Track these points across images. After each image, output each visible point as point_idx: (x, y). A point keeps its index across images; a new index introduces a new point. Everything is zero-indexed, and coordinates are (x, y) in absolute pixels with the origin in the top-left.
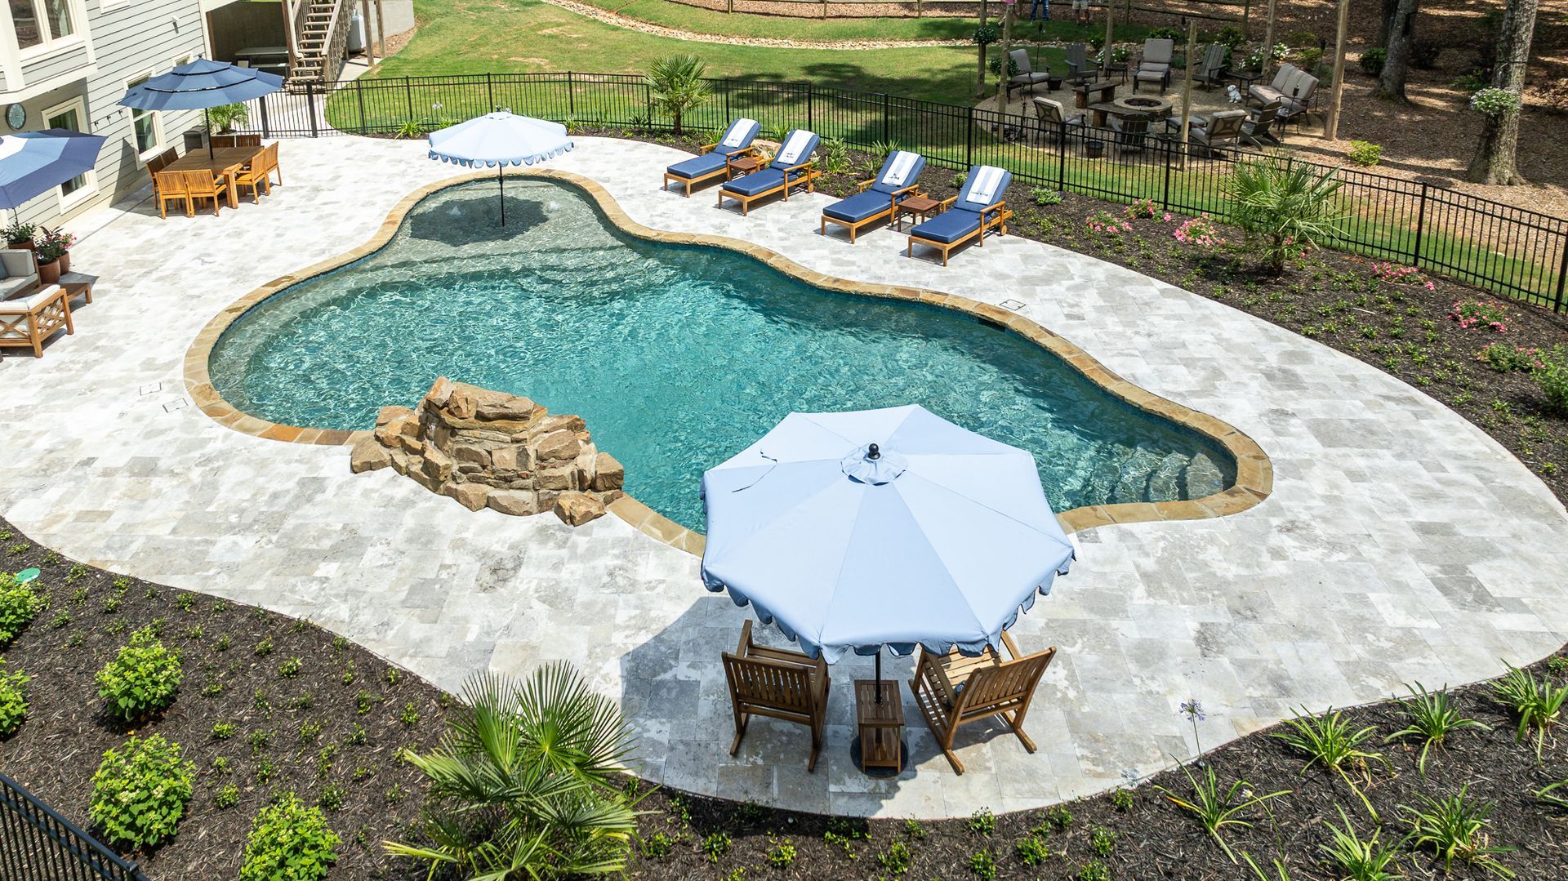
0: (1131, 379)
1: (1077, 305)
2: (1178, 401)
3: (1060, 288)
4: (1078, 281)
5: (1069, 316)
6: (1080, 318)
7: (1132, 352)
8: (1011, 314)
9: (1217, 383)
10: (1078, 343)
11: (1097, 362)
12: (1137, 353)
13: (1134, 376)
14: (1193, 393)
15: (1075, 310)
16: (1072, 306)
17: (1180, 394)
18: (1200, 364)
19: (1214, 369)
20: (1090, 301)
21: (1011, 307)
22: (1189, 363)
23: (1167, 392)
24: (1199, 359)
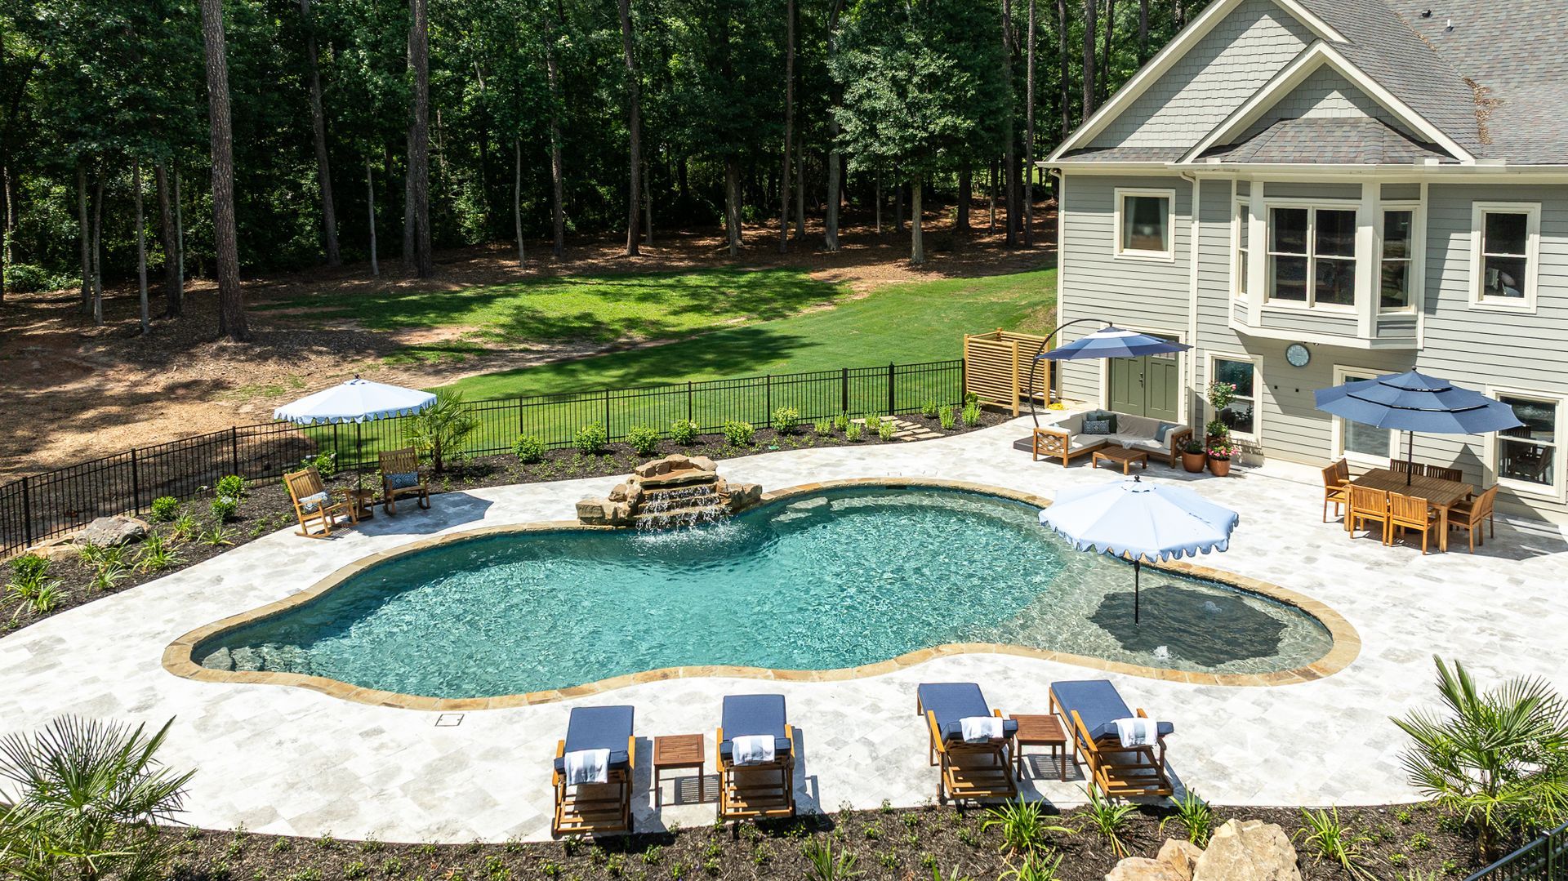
0: (289, 689)
1: (377, 749)
2: (241, 686)
3: (411, 766)
4: (393, 787)
5: (379, 731)
6: (366, 734)
7: (295, 717)
8: (444, 709)
9: (204, 714)
10: (354, 706)
11: (329, 694)
12: (290, 718)
13: (288, 693)
14: (227, 697)
15: (376, 741)
16: (382, 746)
17: (239, 692)
18: (221, 730)
19: (205, 730)
20: (364, 763)
21: (451, 717)
22: (234, 726)
23: (253, 689)
24: (222, 734)
